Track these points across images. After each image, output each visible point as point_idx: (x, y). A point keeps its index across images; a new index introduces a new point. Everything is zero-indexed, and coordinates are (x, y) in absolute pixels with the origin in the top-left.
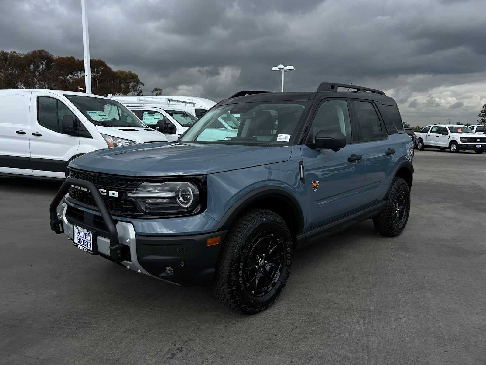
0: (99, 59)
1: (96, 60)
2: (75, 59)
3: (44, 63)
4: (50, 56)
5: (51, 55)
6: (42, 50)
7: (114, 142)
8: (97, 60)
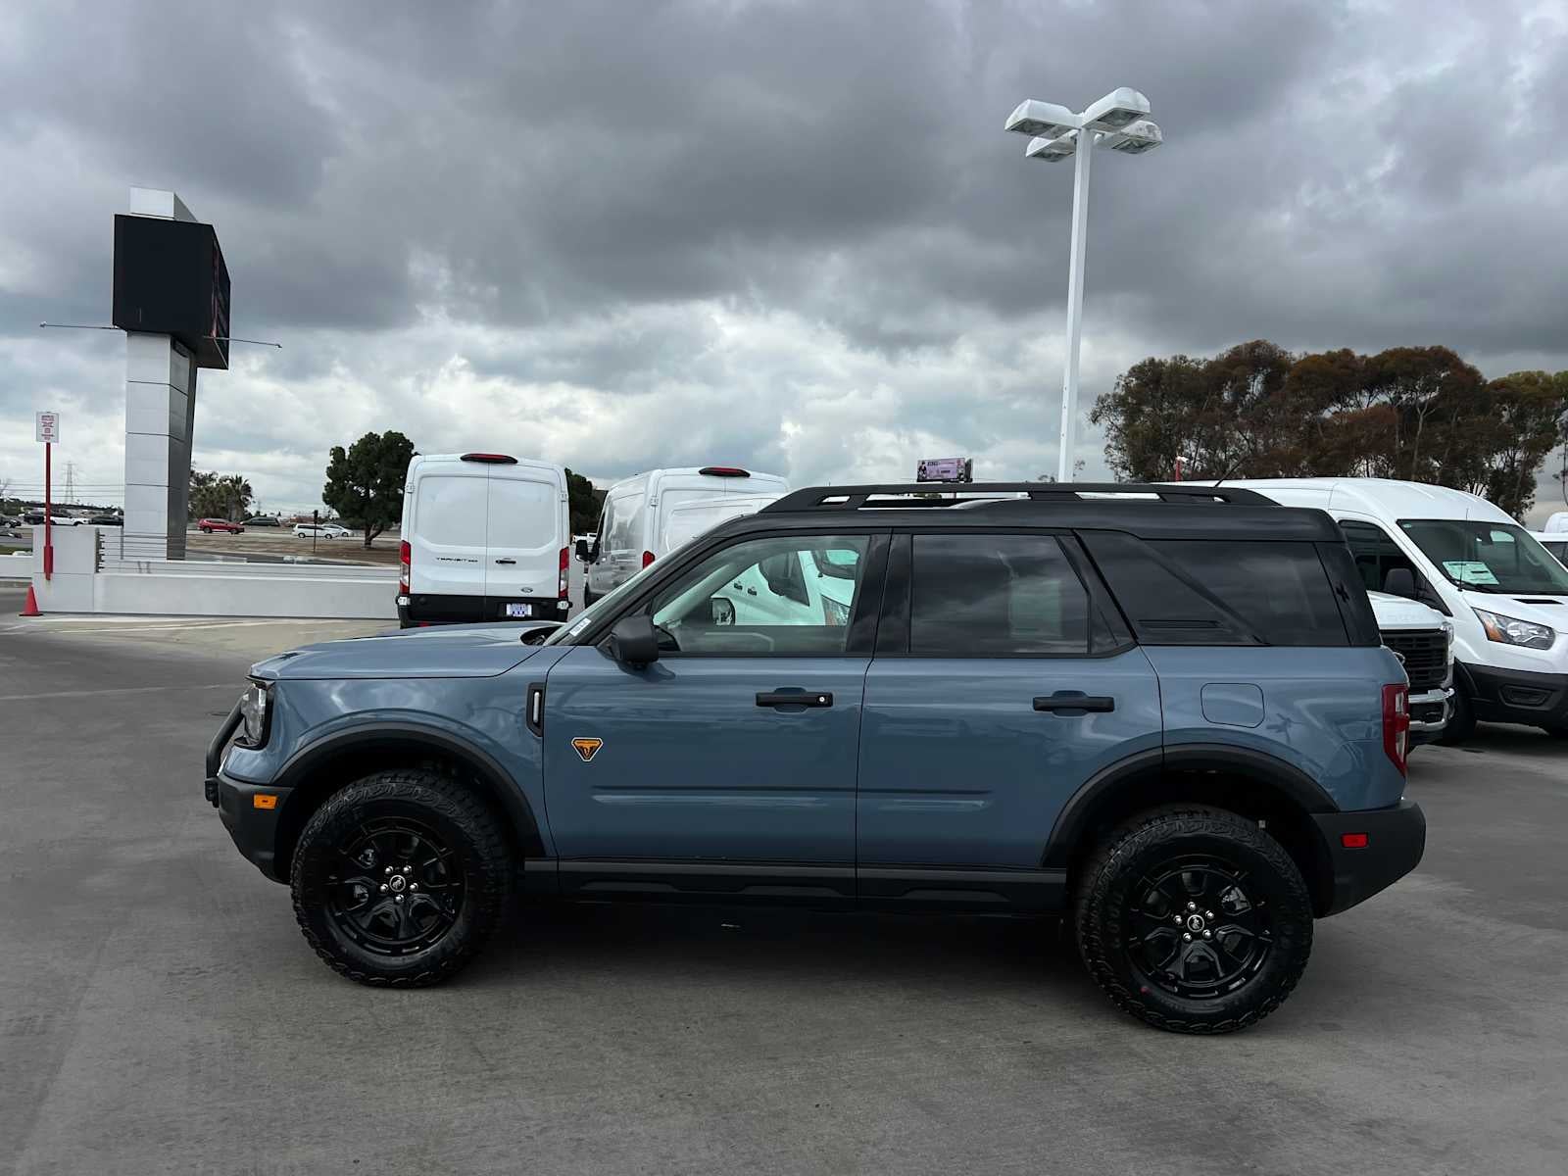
0: (1436, 343)
1: (1423, 350)
2: (1353, 357)
3: (1260, 378)
4: (1280, 357)
5: (1285, 353)
6: (1258, 341)
7: (1500, 627)
8: (1427, 349)
